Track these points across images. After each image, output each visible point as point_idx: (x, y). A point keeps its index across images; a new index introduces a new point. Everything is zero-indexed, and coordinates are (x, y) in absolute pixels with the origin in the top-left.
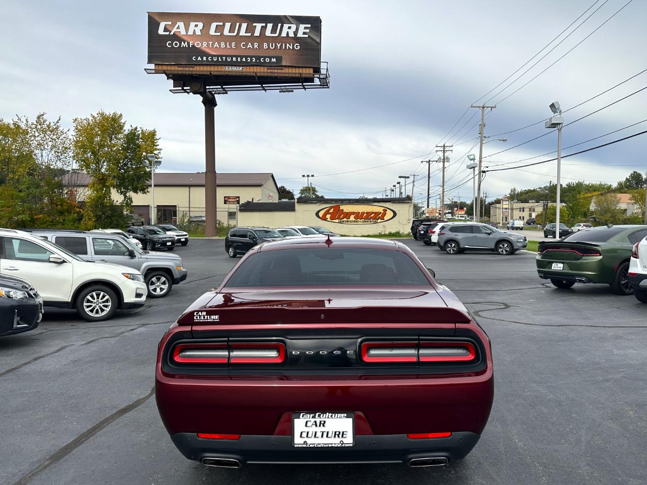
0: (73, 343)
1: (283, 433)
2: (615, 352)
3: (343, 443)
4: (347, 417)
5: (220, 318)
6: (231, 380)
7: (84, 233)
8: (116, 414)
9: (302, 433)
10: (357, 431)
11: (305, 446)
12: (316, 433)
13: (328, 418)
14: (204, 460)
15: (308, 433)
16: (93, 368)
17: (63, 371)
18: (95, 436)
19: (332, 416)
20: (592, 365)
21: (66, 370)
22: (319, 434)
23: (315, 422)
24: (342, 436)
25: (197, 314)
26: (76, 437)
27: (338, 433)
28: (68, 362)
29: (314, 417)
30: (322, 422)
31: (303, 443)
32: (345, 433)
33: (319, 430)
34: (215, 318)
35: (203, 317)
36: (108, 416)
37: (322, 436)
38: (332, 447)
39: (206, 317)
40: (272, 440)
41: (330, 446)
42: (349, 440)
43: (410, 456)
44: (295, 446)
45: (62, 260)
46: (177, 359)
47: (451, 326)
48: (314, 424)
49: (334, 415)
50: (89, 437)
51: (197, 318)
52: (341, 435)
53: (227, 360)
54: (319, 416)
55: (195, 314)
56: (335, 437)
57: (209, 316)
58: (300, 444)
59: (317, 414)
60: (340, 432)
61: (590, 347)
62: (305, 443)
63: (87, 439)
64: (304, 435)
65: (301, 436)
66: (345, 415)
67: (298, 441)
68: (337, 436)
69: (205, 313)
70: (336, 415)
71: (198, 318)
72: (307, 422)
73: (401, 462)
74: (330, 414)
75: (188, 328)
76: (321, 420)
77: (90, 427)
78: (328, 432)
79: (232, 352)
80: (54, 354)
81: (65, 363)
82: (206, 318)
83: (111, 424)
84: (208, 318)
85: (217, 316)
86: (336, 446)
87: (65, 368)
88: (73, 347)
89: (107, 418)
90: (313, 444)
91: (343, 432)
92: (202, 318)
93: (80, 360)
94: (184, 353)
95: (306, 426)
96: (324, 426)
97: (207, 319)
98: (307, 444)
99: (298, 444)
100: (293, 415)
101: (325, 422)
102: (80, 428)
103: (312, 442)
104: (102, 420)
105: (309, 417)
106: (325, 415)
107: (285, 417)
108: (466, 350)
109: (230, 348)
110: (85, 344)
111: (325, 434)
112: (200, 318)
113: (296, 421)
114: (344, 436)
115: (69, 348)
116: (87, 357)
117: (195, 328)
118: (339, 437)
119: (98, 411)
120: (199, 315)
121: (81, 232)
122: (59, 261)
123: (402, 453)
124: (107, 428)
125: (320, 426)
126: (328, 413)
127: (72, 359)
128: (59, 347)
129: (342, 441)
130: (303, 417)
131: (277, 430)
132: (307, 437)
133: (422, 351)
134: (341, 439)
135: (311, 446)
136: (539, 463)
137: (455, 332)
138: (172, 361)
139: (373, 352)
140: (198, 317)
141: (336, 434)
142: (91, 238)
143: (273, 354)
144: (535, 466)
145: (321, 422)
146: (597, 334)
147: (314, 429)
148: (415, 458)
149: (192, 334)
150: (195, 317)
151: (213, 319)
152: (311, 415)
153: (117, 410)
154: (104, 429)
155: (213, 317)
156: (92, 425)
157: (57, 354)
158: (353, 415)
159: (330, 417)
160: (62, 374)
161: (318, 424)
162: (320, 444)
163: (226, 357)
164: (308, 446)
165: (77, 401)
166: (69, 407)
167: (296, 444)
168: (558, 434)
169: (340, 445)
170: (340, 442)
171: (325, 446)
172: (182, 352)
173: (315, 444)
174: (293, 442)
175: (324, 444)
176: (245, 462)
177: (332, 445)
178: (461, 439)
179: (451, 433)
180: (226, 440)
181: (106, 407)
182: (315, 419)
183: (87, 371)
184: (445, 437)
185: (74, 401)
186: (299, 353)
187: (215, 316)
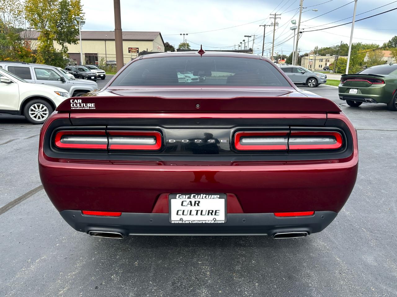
0: (19, 138)
1: (161, 211)
3: (216, 220)
4: (219, 198)
5: (96, 106)
6: (113, 164)
7: (28, 64)
9: (178, 211)
10: (229, 209)
11: (181, 222)
12: (191, 211)
13: (202, 198)
14: (91, 233)
15: (184, 211)
16: (29, 154)
17: (7, 156)
18: (19, 204)
19: (205, 197)
21: (9, 156)
22: (194, 213)
23: (191, 202)
24: (215, 214)
25: (73, 101)
26: (4, 205)
27: (211, 212)
28: (12, 150)
29: (189, 198)
30: (197, 202)
31: (179, 220)
32: (217, 212)
33: (194, 209)
34: (91, 106)
35: (79, 104)
36: (33, 189)
37: (197, 214)
38: (206, 223)
39: (82, 104)
40: (151, 217)
41: (204, 222)
42: (221, 218)
43: (275, 231)
44: (172, 222)
45: (10, 81)
46: (58, 144)
47: (323, 116)
48: (190, 203)
49: (208, 196)
50: (15, 206)
51: (73, 105)
52: (214, 213)
53: (106, 146)
54: (194, 197)
55: (71, 102)
56: (208, 214)
57: (85, 104)
58: (176, 221)
59: (192, 195)
60: (213, 211)
62: (181, 219)
63: (13, 207)
64: (180, 213)
65: (177, 214)
66: (218, 196)
67: (175, 218)
68: (210, 214)
69: (81, 100)
70: (210, 196)
72: (183, 202)
73: (266, 235)
74: (204, 195)
75: (66, 115)
76: (196, 200)
77: (17, 197)
78: (202, 211)
79: (112, 139)
80: (3, 145)
81: (10, 151)
82: (82, 106)
84: (85, 106)
85: (92, 104)
86: (209, 222)
87: (9, 154)
88: (18, 140)
89: (32, 191)
90: (188, 221)
91: (216, 211)
92: (79, 106)
93: (21, 149)
95: (182, 205)
96: (198, 205)
97: (84, 107)
98: (183, 221)
99: (175, 221)
100: (170, 196)
101: (199, 202)
102: (9, 198)
103: (188, 219)
105: (184, 198)
106: (199, 196)
107: (162, 197)
109: (109, 135)
110: (28, 138)
111: (199, 213)
112: (76, 105)
113: (173, 201)
114: (217, 214)
115: (15, 141)
116: (27, 147)
117: (73, 115)
118: (212, 214)
119: (26, 185)
120: (75, 103)
121: (25, 64)
122: (8, 81)
123: (268, 228)
124: (30, 198)
125: (195, 205)
126: (202, 195)
127: (16, 148)
128: (8, 140)
129: (214, 218)
130: (179, 197)
131: (156, 208)
132: (183, 214)
133: (291, 140)
134: (214, 216)
135: (187, 222)
136: (365, 228)
137: (326, 122)
138: (54, 146)
139: (245, 141)
140: (75, 104)
141: (210, 213)
142: (33, 68)
143: (151, 141)
144: (364, 232)
145: (195, 202)
147: (189, 208)
148: (279, 232)
149: (71, 121)
150: (72, 104)
151: (90, 107)
152: (187, 196)
154: (27, 199)
156: (19, 196)
157: (6, 145)
158: (225, 196)
159: (204, 197)
160: (6, 158)
161: (193, 204)
162: (195, 221)
163: (106, 144)
164: (184, 222)
165: (12, 178)
166: (5, 182)
167: (173, 221)
168: (375, 205)
169: (213, 222)
170: (213, 220)
171: (199, 222)
172: (64, 138)
173: (190, 221)
174: (170, 219)
175: (198, 221)
176: (127, 234)
177: (206, 222)
178: (323, 217)
179: (314, 212)
180: (109, 217)
181: (33, 182)
182: (190, 200)
183: (24, 157)
184: (308, 215)
185: (9, 177)
186: (175, 141)
187: (91, 104)
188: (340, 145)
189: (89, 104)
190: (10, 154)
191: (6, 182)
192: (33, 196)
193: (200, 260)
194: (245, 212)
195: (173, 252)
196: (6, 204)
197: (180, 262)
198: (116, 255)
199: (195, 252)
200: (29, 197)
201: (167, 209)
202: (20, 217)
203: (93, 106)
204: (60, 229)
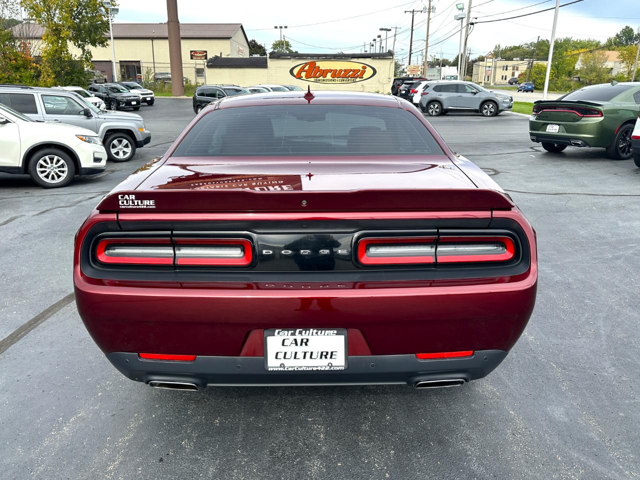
0: (24, 214)
1: (253, 354)
2: (620, 224)
3: (332, 366)
4: (337, 334)
5: (156, 204)
6: (182, 287)
7: (30, 88)
8: (64, 300)
9: (277, 354)
10: (351, 349)
11: (282, 369)
12: (296, 353)
13: (312, 335)
15: (285, 353)
16: (43, 243)
17: (9, 247)
18: (36, 329)
19: (317, 333)
20: (597, 239)
21: (12, 245)
22: (300, 355)
23: (296, 340)
24: (331, 358)
25: (122, 197)
26: (14, 331)
27: (325, 354)
28: (16, 236)
29: (293, 334)
30: (305, 341)
31: (279, 366)
32: (334, 353)
33: (300, 350)
34: (150, 203)
35: (131, 201)
36: (54, 303)
37: (304, 358)
38: (318, 370)
39: (136, 202)
40: (240, 362)
41: (315, 369)
42: (339, 362)
43: (417, 379)
44: (269, 370)
45: (4, 120)
46: (102, 258)
48: (294, 342)
49: (320, 332)
51: (123, 203)
52: (329, 356)
53: (172, 260)
55: (120, 198)
56: (321, 358)
57: (140, 201)
58: (275, 367)
59: (298, 331)
60: (327, 353)
61: (592, 218)
62: (282, 365)
63: (27, 333)
64: (281, 356)
65: (276, 358)
66: (335, 332)
67: (273, 364)
68: (323, 357)
69: (134, 196)
70: (323, 332)
71: (125, 203)
72: (284, 340)
73: (405, 383)
74: (315, 331)
75: (113, 216)
76: (302, 337)
77: (32, 317)
78: (312, 353)
79: (179, 250)
81: (13, 237)
82: (136, 204)
83: (57, 313)
84: (140, 203)
85: (151, 201)
86: (322, 369)
87: (12, 244)
88: (23, 218)
89: (54, 305)
90: (292, 367)
91: (332, 353)
92: (131, 204)
93: (29, 233)
94: (110, 251)
95: (283, 345)
96: (306, 345)
97: (138, 205)
98: (284, 367)
99: (273, 367)
100: (266, 332)
101: (308, 340)
102: (19, 319)
103: (291, 364)
104: (46, 308)
105: (286, 334)
106: (308, 332)
107: (254, 335)
108: (502, 246)
109: (175, 245)
110: (38, 215)
111: (308, 355)
112: (127, 203)
113: (270, 339)
114: (333, 357)
115: (19, 219)
116: (38, 230)
117: (122, 217)
118: (326, 358)
119: (44, 296)
120: (126, 199)
121: (27, 88)
122: (1, 120)
123: (409, 376)
125: (301, 345)
126: (311, 330)
127: (20, 232)
128: (8, 218)
129: (330, 363)
130: (278, 334)
131: (244, 350)
132: (285, 358)
133: (440, 249)
134: (329, 360)
135: (290, 369)
136: (556, 363)
138: (95, 260)
139: (373, 251)
140: (125, 201)
141: (323, 355)
142: (40, 95)
143: (235, 254)
144: (553, 368)
145: (302, 340)
146: (597, 203)
147: (294, 348)
148: (423, 380)
149: (120, 225)
150: (120, 202)
151: (147, 205)
152: (290, 332)
153: (66, 295)
154: (48, 320)
155: (146, 202)
156: (34, 315)
157: (5, 226)
158: (345, 331)
159: (314, 333)
160: (7, 251)
161: (299, 343)
162: (302, 367)
163: (172, 257)
164: (286, 369)
165: (20, 284)
166: (10, 292)
167: (270, 367)
168: (573, 325)
169: (327, 368)
170: (328, 365)
171: (307, 369)
172: (109, 250)
173: (295, 367)
174: (265, 364)
175: (307, 367)
176: (204, 385)
177: (317, 368)
178: (486, 359)
179: (474, 352)
180: (177, 362)
181: (53, 292)
182: (294, 337)
183: (36, 247)
184: (465, 356)
185: (16, 284)
186: (271, 252)
187: (148, 201)
188: (512, 256)
189: (145, 201)
190: (13, 242)
191: (12, 292)
192: (55, 314)
193: (310, 415)
194: (374, 352)
195: (271, 404)
196: (17, 328)
197: (280, 419)
198: (187, 409)
199: (302, 403)
200: (50, 316)
201: (262, 350)
202: (39, 350)
203: (151, 204)
204: (101, 369)
